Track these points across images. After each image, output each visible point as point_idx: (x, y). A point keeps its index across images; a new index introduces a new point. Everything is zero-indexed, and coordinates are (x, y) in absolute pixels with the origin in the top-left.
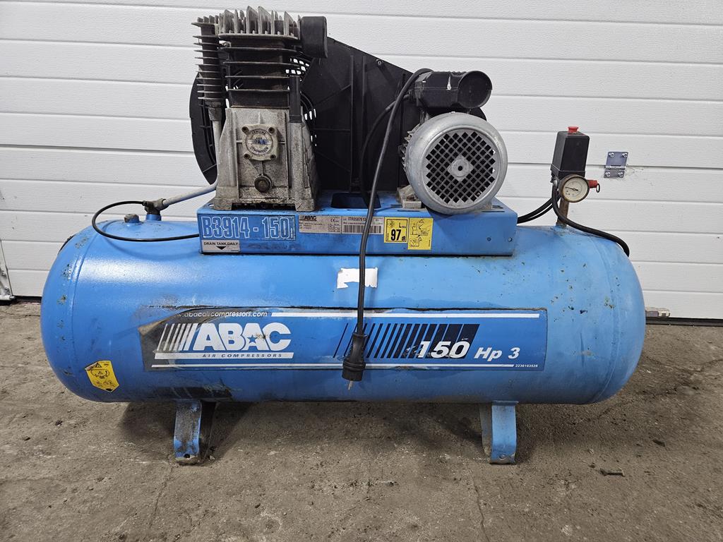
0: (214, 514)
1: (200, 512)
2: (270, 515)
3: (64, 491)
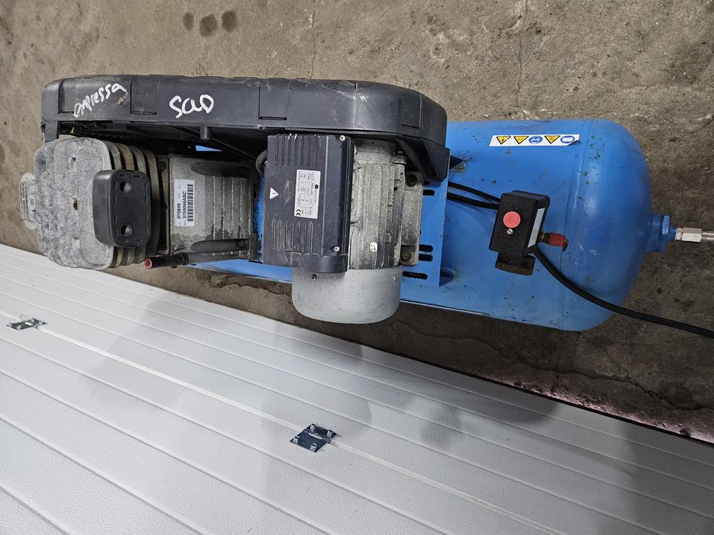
0: (477, 59)
1: (487, 59)
2: (439, 60)
3: (604, 74)
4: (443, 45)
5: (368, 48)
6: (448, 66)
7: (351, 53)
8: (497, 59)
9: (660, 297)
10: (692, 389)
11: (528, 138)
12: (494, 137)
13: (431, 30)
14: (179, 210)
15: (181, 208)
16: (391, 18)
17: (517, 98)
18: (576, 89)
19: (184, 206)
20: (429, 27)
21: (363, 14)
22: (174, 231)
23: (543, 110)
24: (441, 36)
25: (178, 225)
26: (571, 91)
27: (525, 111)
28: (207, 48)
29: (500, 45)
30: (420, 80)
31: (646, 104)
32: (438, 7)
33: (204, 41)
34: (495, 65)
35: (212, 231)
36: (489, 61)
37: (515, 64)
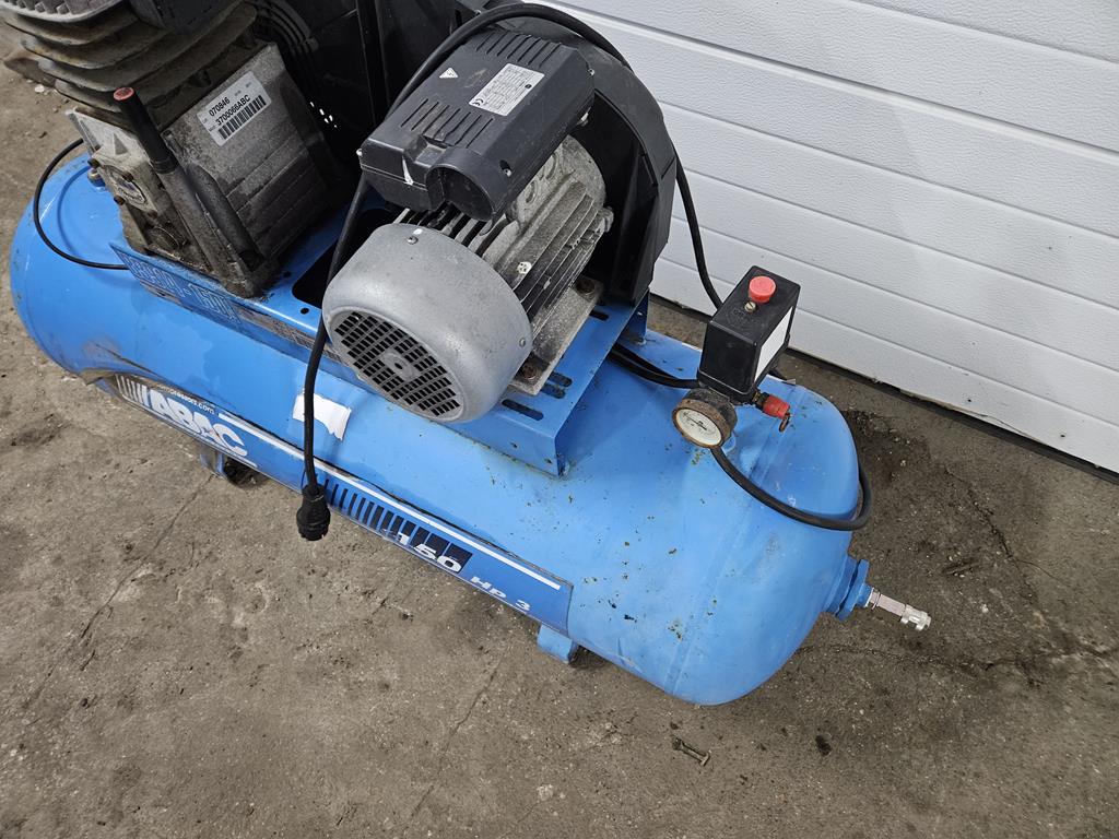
0: (216, 559)
1: (205, 551)
2: (263, 589)
3: (108, 462)
4: (244, 605)
5: (353, 675)
6: (257, 572)
7: (387, 686)
8: (193, 544)
13: (245, 638)
14: (221, 106)
18: (144, 461)
20: (245, 646)
21: (328, 741)
24: (238, 621)
26: (149, 462)
29: (178, 559)
30: (306, 576)
31: (99, 414)
32: (214, 667)
34: (201, 538)
36: (205, 547)
37: (179, 525)
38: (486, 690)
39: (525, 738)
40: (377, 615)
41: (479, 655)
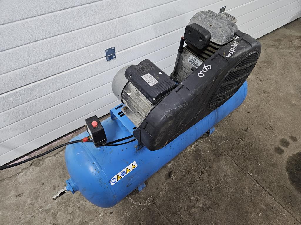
4: (197, 203)
5: (221, 181)
6: (188, 198)
7: (225, 175)
8: (175, 213)
9: (64, 184)
10: (36, 167)
11: (126, 173)
12: (137, 166)
13: (206, 205)
14: (194, 59)
15: (194, 60)
16: (224, 198)
17: (156, 206)
19: (194, 62)
20: (208, 205)
22: (189, 53)
23: (144, 209)
24: (201, 205)
25: (190, 56)
26: (141, 222)
27: (150, 204)
28: (276, 137)
29: (178, 218)
30: (193, 186)
32: (212, 214)
33: (280, 137)
34: (174, 210)
35: (183, 66)
36: (176, 210)
37: (167, 216)
38: (230, 157)
39: (241, 153)
40: (208, 172)
41: (222, 155)
